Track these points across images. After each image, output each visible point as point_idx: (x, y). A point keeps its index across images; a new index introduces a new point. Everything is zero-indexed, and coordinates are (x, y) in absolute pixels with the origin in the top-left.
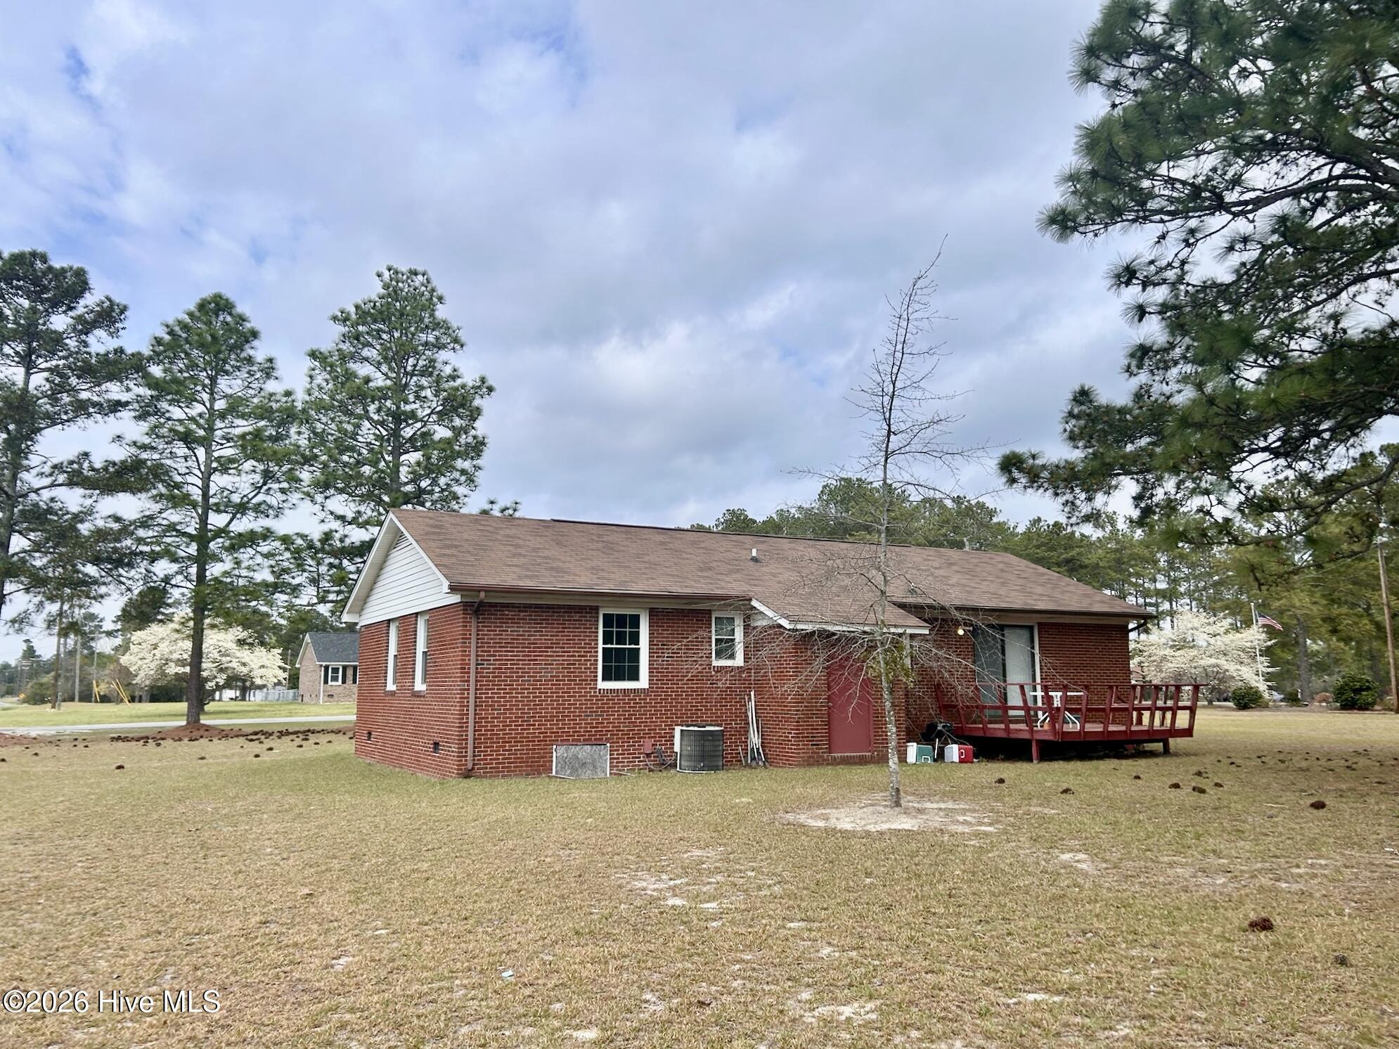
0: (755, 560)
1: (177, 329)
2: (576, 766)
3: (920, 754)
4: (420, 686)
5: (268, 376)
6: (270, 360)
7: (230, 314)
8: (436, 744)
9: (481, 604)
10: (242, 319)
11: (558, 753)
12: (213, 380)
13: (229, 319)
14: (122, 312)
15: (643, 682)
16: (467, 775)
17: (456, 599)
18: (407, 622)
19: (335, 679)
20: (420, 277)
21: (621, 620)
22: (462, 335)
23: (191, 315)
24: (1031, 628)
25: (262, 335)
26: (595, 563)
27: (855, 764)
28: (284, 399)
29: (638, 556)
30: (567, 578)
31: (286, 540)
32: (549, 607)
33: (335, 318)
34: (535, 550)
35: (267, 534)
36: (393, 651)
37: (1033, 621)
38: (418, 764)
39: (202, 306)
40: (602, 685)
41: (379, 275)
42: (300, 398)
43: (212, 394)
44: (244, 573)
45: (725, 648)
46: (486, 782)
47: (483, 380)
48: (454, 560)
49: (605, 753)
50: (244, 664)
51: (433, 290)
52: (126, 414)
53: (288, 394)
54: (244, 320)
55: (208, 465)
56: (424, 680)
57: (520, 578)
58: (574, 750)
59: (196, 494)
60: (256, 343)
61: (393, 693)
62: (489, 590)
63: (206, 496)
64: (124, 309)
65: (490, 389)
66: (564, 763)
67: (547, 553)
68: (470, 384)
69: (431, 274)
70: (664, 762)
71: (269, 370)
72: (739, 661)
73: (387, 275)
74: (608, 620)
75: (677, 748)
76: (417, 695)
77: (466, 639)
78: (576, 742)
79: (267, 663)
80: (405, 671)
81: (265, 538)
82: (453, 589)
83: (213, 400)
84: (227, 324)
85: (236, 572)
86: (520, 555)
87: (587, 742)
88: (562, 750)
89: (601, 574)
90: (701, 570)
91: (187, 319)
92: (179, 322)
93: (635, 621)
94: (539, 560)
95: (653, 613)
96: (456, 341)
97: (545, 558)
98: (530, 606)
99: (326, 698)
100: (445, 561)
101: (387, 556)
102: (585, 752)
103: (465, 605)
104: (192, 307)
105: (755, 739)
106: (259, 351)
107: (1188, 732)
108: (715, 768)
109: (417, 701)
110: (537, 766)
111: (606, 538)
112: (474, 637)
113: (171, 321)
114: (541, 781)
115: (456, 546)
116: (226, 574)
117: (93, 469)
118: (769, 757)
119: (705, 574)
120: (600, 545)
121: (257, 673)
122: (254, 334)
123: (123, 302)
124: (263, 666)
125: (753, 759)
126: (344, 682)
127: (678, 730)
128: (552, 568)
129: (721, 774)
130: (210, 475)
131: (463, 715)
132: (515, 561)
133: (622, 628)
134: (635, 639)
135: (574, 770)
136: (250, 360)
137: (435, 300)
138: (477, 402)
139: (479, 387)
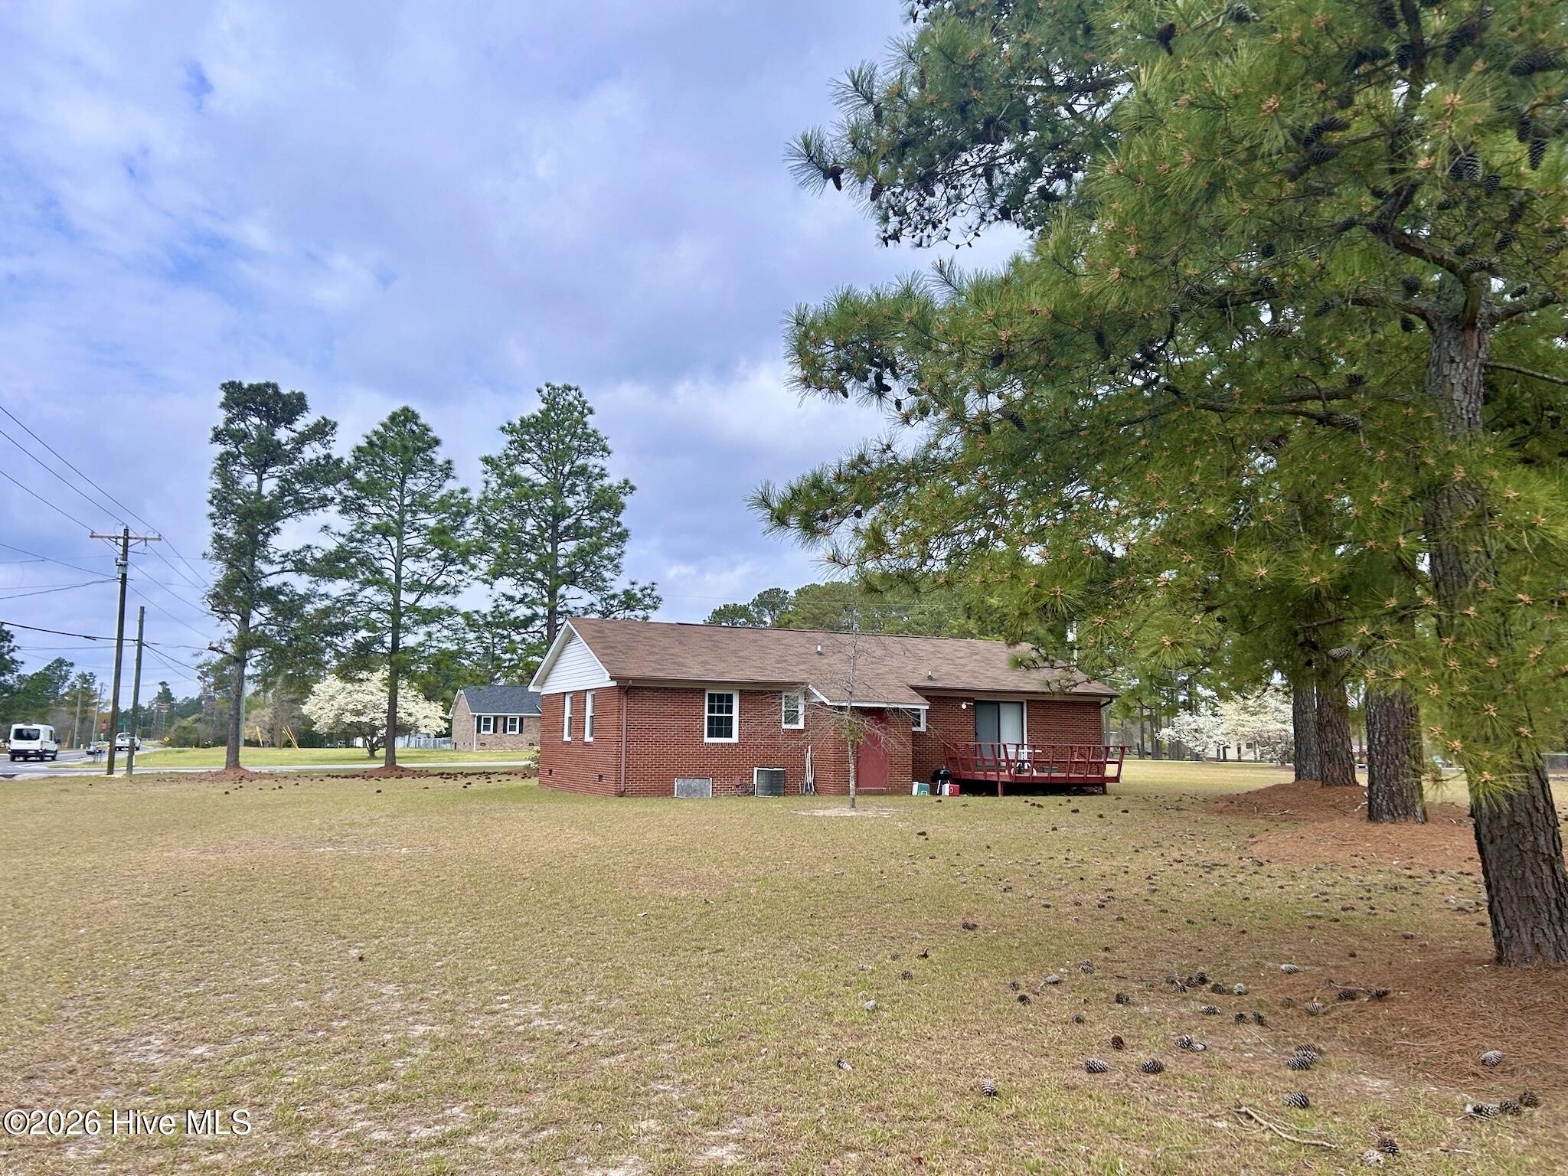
0: (819, 653)
1: (374, 438)
2: (690, 793)
3: (920, 788)
4: (588, 738)
5: (448, 476)
6: (449, 462)
7: (416, 424)
8: (600, 776)
9: (630, 687)
10: (426, 429)
11: (678, 783)
12: (403, 482)
13: (415, 428)
14: (333, 428)
15: (735, 739)
16: (621, 794)
17: (614, 684)
18: (578, 696)
19: (487, 728)
20: (573, 392)
21: (721, 697)
22: (609, 444)
23: (384, 425)
24: (1022, 703)
25: (444, 443)
26: (702, 659)
27: (875, 795)
28: (461, 496)
29: (735, 652)
30: (684, 670)
31: (467, 616)
32: (673, 689)
33: (503, 429)
34: (665, 648)
35: (452, 612)
36: (567, 714)
37: (1023, 699)
38: (588, 791)
39: (393, 418)
40: (707, 740)
41: (539, 391)
42: (475, 496)
43: (402, 492)
44: (434, 643)
45: (792, 718)
46: (633, 799)
47: (626, 482)
48: (612, 658)
49: (709, 784)
50: (410, 715)
51: (585, 402)
52: (333, 509)
53: (464, 491)
54: (428, 430)
55: (400, 553)
56: (592, 735)
57: (655, 670)
58: (688, 781)
59: (390, 574)
60: (436, 449)
61: (569, 743)
62: (634, 679)
63: (398, 578)
64: (335, 425)
65: (632, 488)
66: (682, 790)
67: (672, 651)
68: (616, 485)
69: (583, 390)
70: (748, 791)
71: (447, 470)
72: (801, 725)
73: (545, 390)
74: (712, 697)
75: (755, 782)
76: (587, 744)
77: (620, 710)
78: (690, 777)
79: (430, 714)
80: (577, 725)
81: (450, 615)
82: (612, 679)
83: (402, 497)
84: (414, 432)
85: (429, 643)
86: (654, 653)
87: (697, 777)
88: (680, 781)
89: (708, 667)
90: (778, 662)
91: (381, 429)
92: (376, 433)
93: (730, 698)
94: (667, 657)
95: (742, 693)
96: (604, 449)
97: (672, 655)
98: (661, 688)
99: (479, 747)
100: (607, 659)
101: (563, 647)
102: (696, 783)
103: (620, 688)
104: (385, 420)
105: (809, 779)
106: (439, 456)
107: (1116, 779)
108: (779, 795)
109: (587, 748)
110: (665, 790)
111: (715, 638)
112: (625, 709)
113: (369, 433)
114: (666, 800)
115: (612, 647)
116: (421, 644)
117: (315, 560)
118: (817, 789)
119: (780, 665)
120: (709, 644)
121: (421, 722)
122: (437, 442)
123: (334, 420)
124: (425, 717)
125: (807, 790)
126: (495, 731)
127: (756, 769)
128: (675, 663)
129: (782, 798)
130: (402, 560)
131: (619, 757)
132: (652, 658)
133: (722, 702)
134: (730, 710)
135: (688, 794)
136: (431, 461)
137: (586, 411)
138: (623, 498)
139: (624, 488)
